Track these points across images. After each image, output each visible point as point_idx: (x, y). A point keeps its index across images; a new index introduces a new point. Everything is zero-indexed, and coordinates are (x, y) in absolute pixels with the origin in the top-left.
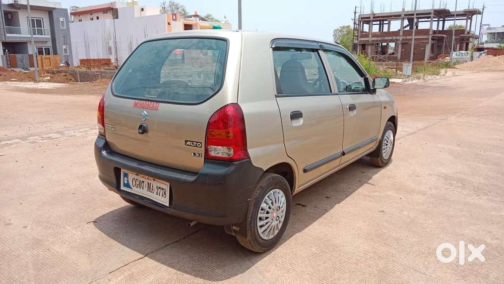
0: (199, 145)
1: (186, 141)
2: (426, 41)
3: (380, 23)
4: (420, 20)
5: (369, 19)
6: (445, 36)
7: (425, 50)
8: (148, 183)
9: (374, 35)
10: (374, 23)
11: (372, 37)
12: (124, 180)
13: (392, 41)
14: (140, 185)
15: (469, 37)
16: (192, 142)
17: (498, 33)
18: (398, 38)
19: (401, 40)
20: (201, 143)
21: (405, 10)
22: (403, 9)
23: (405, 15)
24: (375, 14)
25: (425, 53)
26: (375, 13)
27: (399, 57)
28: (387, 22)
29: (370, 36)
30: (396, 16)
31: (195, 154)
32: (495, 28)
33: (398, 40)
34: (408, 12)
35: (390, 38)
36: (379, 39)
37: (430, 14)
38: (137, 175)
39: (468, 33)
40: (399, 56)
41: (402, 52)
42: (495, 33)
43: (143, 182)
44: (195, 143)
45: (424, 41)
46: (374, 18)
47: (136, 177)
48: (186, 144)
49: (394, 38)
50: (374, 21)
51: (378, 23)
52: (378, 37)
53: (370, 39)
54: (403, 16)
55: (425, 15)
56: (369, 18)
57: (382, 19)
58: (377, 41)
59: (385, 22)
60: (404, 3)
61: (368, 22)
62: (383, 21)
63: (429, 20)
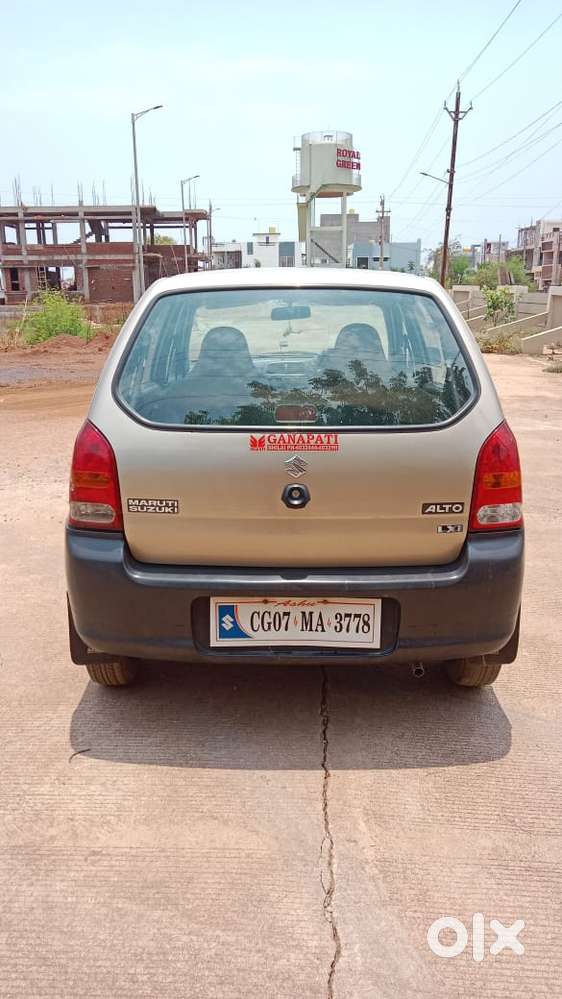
0: (457, 508)
1: (425, 506)
2: (131, 265)
3: (38, 225)
4: (110, 224)
5: (16, 218)
6: (159, 255)
7: (131, 281)
8: (304, 613)
9: (32, 251)
10: (26, 225)
11: (28, 254)
12: (221, 622)
13: (68, 263)
14: (278, 622)
15: (197, 259)
16: (441, 504)
17: (228, 252)
18: (79, 257)
19: (84, 262)
20: (462, 504)
21: (85, 204)
22: (81, 202)
23: (86, 214)
24: (27, 208)
25: (132, 287)
26: (26, 205)
27: (87, 296)
28: (49, 225)
29: (24, 253)
30: (69, 215)
31: (445, 528)
32: (222, 244)
33: (80, 262)
34: (89, 207)
35: (64, 257)
36: (43, 258)
37: (130, 213)
38: (266, 602)
39: (195, 251)
40: (86, 291)
41: (90, 285)
42: (223, 252)
43: (288, 614)
44: (447, 507)
45: (127, 265)
46: (26, 215)
47: (262, 608)
48: (423, 513)
49: (72, 257)
50: (27, 222)
51: (34, 225)
52: (40, 255)
53: (25, 258)
54: (81, 215)
55: (122, 216)
56: (16, 215)
57: (42, 219)
58: (39, 262)
59: (46, 225)
60: (80, 189)
61: (14, 224)
62: (43, 222)
63: (130, 225)
